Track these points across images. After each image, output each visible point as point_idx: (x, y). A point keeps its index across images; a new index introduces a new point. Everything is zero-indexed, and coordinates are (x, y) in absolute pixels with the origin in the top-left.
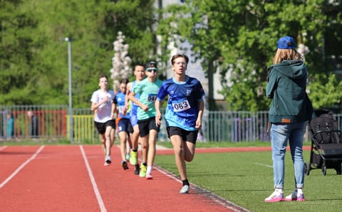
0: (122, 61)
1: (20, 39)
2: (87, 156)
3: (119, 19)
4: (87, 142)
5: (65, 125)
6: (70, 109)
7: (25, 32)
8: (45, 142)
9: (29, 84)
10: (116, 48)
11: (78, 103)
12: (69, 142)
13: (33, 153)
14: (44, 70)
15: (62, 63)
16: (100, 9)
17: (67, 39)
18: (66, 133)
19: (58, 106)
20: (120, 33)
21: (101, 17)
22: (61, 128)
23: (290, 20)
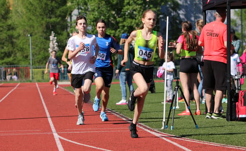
0: (54, 44)
1: (8, 35)
2: (39, 87)
3: (52, 26)
4: (39, 81)
5: (29, 73)
6: (31, 67)
7: (10, 32)
8: (21, 81)
9: (13, 55)
10: (51, 39)
11: (35, 64)
12: (31, 81)
13: (15, 86)
14: (19, 49)
15: (27, 46)
16: (43, 22)
17: (29, 35)
18: (29, 77)
19: (26, 65)
20: (52, 32)
21: (44, 25)
22: (27, 75)
23: (129, 25)
